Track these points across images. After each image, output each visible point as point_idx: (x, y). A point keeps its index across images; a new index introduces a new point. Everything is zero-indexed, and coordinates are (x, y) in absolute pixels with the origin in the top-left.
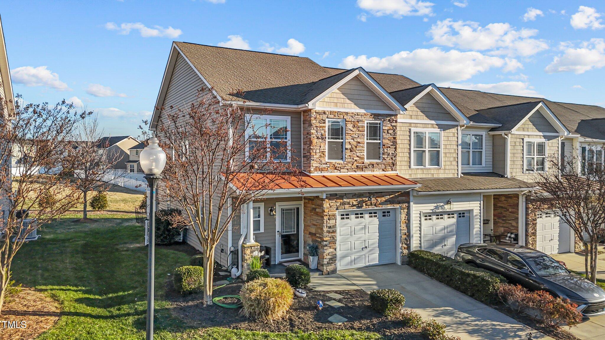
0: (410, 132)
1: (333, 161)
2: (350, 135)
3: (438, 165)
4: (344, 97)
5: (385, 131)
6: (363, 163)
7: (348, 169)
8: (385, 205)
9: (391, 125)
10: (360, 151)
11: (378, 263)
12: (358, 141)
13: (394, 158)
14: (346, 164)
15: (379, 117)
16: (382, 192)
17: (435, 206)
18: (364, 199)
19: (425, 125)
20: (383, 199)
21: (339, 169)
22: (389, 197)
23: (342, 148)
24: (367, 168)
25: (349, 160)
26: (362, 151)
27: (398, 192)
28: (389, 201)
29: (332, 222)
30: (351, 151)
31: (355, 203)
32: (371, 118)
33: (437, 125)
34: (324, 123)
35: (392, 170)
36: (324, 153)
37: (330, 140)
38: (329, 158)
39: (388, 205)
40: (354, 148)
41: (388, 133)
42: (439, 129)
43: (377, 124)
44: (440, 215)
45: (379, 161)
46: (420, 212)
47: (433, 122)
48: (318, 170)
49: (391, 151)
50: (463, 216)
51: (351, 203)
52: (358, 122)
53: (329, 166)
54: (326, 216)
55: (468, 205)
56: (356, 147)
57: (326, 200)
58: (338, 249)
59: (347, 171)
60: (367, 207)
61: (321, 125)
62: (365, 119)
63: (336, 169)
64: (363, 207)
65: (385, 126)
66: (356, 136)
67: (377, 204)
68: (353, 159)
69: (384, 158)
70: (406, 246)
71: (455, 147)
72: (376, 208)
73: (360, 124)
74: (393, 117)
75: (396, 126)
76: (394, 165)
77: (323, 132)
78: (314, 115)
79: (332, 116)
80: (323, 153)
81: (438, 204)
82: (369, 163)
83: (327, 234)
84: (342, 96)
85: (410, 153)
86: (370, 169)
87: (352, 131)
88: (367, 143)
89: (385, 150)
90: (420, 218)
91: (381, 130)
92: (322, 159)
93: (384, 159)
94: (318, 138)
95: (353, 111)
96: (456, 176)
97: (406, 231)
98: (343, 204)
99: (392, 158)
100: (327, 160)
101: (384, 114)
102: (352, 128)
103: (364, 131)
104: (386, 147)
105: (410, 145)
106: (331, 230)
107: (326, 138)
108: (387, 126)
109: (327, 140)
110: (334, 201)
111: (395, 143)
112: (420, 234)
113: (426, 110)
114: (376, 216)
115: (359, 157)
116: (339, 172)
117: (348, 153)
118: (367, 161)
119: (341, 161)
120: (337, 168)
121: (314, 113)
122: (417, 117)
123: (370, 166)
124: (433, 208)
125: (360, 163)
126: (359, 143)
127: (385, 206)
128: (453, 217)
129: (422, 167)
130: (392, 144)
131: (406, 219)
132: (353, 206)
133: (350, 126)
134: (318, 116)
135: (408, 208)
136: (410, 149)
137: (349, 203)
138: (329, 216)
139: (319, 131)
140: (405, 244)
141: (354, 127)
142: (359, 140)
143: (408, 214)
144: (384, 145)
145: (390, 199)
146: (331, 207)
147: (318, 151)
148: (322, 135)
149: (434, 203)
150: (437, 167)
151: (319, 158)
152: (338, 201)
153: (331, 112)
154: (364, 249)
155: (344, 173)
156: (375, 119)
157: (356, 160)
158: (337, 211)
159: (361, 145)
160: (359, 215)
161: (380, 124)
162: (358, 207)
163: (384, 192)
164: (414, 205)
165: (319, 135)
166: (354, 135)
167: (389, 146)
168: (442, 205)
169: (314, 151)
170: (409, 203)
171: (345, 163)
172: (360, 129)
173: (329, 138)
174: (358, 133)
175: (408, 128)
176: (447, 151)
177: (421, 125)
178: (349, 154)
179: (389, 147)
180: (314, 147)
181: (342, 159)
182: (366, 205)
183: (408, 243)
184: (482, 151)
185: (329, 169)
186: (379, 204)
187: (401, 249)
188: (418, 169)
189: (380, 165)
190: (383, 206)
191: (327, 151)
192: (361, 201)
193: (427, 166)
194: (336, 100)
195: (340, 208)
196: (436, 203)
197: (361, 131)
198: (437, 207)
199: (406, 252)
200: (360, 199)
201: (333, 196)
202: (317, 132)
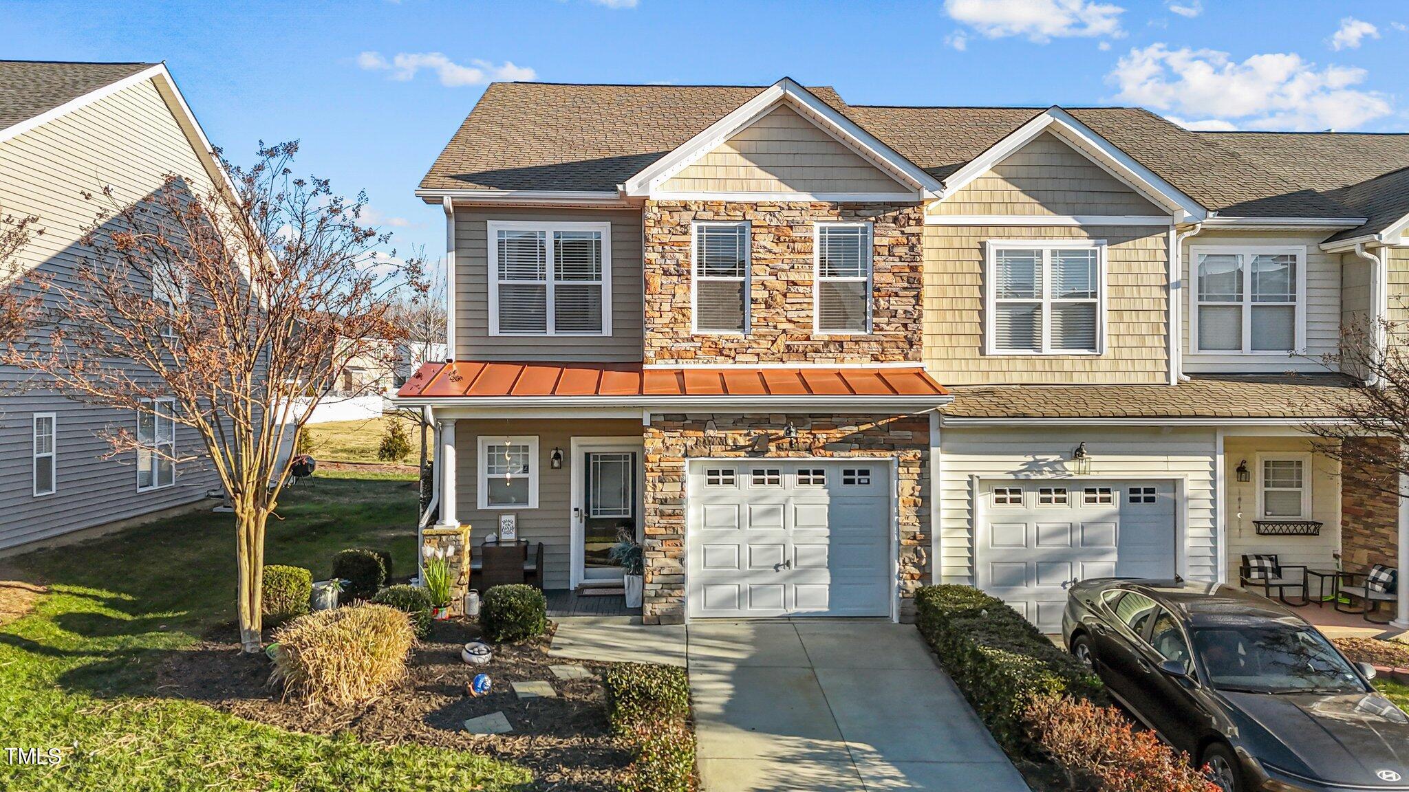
0: (982, 249)
1: (714, 333)
2: (764, 262)
3: (1093, 348)
4: (748, 163)
5: (879, 249)
6: (808, 339)
7: (758, 355)
8: (843, 450)
9: (903, 232)
10: (798, 306)
11: (826, 610)
12: (792, 279)
13: (911, 326)
14: (754, 341)
15: (862, 213)
16: (831, 416)
17: (1027, 463)
18: (769, 432)
19: (1039, 231)
20: (836, 434)
21: (733, 354)
22: (855, 429)
23: (742, 298)
24: (820, 352)
25: (763, 330)
26: (805, 306)
27: (889, 416)
28: (857, 441)
29: (670, 489)
30: (768, 306)
31: (742, 441)
32: (833, 215)
33: (1082, 227)
34: (685, 233)
35: (906, 358)
36: (685, 311)
37: (704, 278)
38: (699, 327)
39: (853, 453)
40: (779, 298)
41: (891, 254)
42: (1092, 242)
43: (855, 230)
44: (1055, 491)
45: (863, 333)
46: (971, 476)
47: (1069, 220)
48: (667, 355)
49: (901, 305)
50: (1152, 500)
51: (730, 442)
52: (791, 227)
53: (700, 344)
54: (652, 471)
55: (1163, 466)
56: (785, 296)
57: (651, 430)
58: (691, 560)
59: (756, 359)
60: (783, 454)
61: (674, 238)
62: (815, 218)
63: (722, 355)
64: (769, 454)
65: (882, 236)
66: (787, 267)
67: (813, 447)
68: (775, 327)
69: (877, 325)
70: (916, 571)
71: (1158, 293)
72: (812, 458)
73: (797, 233)
74: (909, 211)
75: (918, 235)
76: (911, 345)
77: (681, 257)
78: (652, 214)
79: (709, 215)
80: (683, 311)
81: (1038, 457)
82: (826, 339)
83: (657, 519)
84: (741, 160)
85: (982, 313)
86: (830, 355)
87: (770, 251)
88: (822, 284)
89: (883, 303)
90: (971, 493)
91: (870, 249)
92: (679, 328)
93: (878, 327)
94: (666, 273)
95: (775, 198)
96: (1161, 379)
97: (917, 529)
98: (708, 442)
99: (905, 326)
100: (694, 329)
101: (878, 204)
102: (769, 245)
103: (811, 253)
104: (883, 293)
105: (982, 288)
106: (667, 509)
107: (689, 272)
108: (888, 235)
109: (695, 278)
110: (678, 434)
111: (914, 283)
112: (971, 540)
113: (1042, 185)
114: (822, 481)
115: (795, 323)
116: (731, 361)
117: (758, 312)
118: (818, 333)
119: (738, 334)
120: (726, 352)
121: (656, 210)
122: (1009, 207)
123: (832, 347)
124: (1017, 467)
125: (797, 339)
126: (795, 284)
127: (842, 454)
128: (1109, 500)
129: (1031, 352)
130: (906, 285)
131: (917, 494)
132: (737, 448)
133: (765, 239)
134: (666, 216)
135: (924, 463)
136: (983, 301)
137: (723, 442)
138: (662, 471)
139: (668, 255)
140: (914, 565)
141: (778, 240)
142: (793, 276)
143: (924, 480)
144: (878, 290)
145: (860, 436)
146: (667, 448)
147: (666, 307)
148: (678, 265)
149: (1025, 453)
150: (1085, 352)
151: (671, 325)
152: (691, 433)
153: (705, 203)
154: (781, 569)
155: (747, 363)
156: (847, 218)
157: (784, 331)
158: (687, 460)
159: (801, 289)
160: (768, 475)
161: (864, 230)
162: (753, 453)
163: (839, 415)
164: (944, 457)
165: (670, 265)
166: (779, 264)
167: (895, 290)
168: (1055, 462)
169: (656, 307)
170: (926, 447)
171: (751, 337)
172: (798, 246)
173: (700, 273)
174: (792, 256)
175: (978, 239)
176: (1124, 304)
177: (1024, 231)
178: (763, 315)
179: (896, 295)
180: (656, 297)
181: (742, 327)
182: (779, 448)
183: (924, 562)
184: (1293, 307)
185: (698, 352)
186: (823, 448)
187: (900, 578)
188: (1014, 357)
189: (865, 345)
190: (836, 454)
191: (694, 305)
192: (760, 436)
193: (1047, 349)
194: (721, 173)
195: (696, 452)
196: (1034, 453)
197: (799, 253)
198: (1034, 466)
199: (912, 586)
200: (757, 431)
201: (673, 421)
202: (663, 257)
